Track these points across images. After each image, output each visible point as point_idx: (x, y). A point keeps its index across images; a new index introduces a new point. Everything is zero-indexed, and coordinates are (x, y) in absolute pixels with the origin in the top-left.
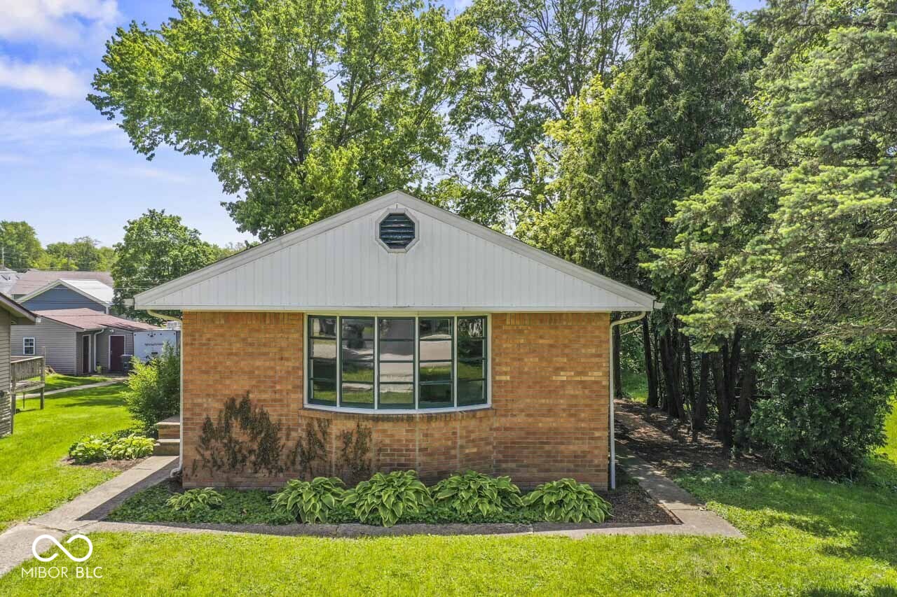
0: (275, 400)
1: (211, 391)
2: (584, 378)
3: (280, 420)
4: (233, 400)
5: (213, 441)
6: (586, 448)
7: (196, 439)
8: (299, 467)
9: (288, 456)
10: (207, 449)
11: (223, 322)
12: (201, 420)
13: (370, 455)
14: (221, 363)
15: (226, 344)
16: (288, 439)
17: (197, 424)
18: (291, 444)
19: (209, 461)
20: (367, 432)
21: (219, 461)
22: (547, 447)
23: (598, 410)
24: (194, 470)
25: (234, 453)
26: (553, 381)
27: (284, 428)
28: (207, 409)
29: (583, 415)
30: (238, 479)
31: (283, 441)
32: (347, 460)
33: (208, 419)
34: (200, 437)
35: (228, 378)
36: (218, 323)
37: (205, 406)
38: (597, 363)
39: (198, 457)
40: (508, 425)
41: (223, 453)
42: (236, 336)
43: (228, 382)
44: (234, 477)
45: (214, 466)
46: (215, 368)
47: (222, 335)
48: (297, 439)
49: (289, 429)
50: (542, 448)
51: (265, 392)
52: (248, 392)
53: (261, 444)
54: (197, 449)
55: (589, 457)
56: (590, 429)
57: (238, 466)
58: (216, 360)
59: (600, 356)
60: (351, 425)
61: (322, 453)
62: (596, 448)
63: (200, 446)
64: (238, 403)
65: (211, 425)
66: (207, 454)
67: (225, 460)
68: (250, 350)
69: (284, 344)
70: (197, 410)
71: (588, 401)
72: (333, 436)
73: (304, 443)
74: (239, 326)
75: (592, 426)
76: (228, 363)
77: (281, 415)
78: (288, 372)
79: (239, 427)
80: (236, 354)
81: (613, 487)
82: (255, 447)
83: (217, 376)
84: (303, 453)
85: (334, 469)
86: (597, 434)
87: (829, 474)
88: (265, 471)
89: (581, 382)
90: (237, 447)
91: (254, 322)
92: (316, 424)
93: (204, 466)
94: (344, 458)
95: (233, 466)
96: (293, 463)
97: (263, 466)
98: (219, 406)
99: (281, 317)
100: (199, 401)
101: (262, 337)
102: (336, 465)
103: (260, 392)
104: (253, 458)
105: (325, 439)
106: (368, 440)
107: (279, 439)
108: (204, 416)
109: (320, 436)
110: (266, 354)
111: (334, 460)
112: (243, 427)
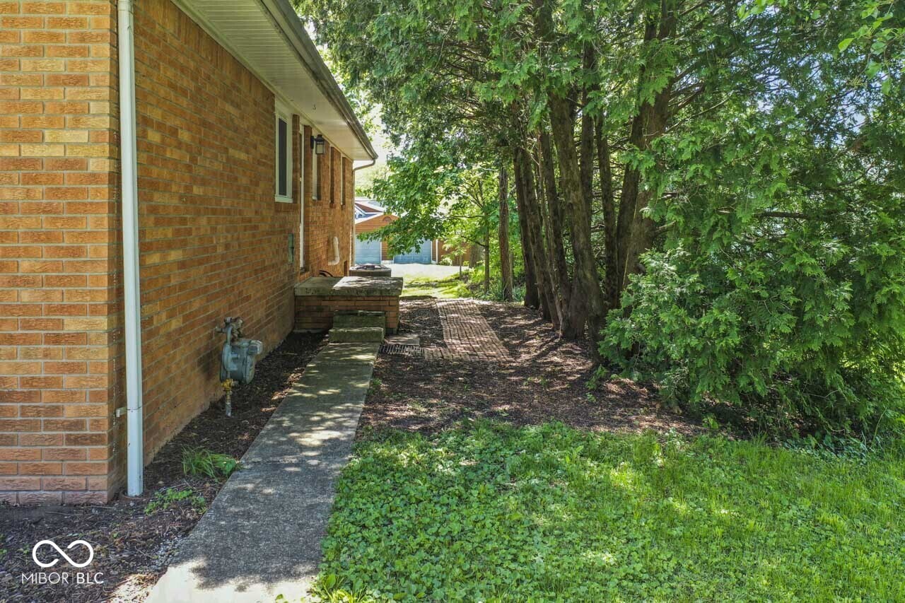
2: (28, 151)
6: (38, 368)
23: (75, 252)
29: (25, 264)
38: (72, 103)
55: (46, 399)
56: (51, 310)
59: (80, 81)
62: (72, 368)
71: (42, 222)
75: (56, 300)
81: (135, 487)
86: (72, 325)
87: (810, 429)
89: (18, 163)
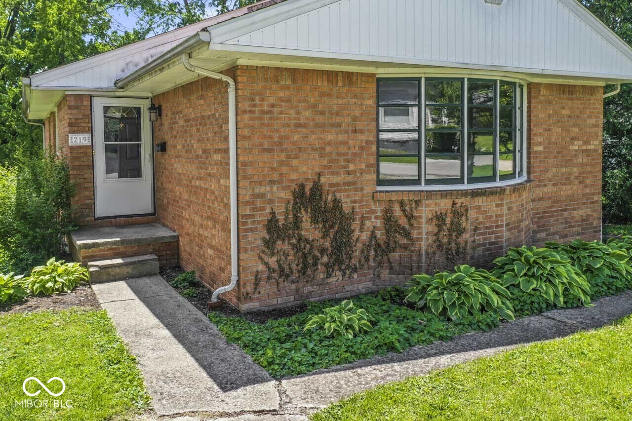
0: (348, 184)
1: (275, 176)
3: (353, 208)
4: (302, 186)
5: (279, 242)
7: (259, 242)
8: (372, 264)
9: (362, 251)
10: (273, 254)
11: (288, 82)
12: (263, 217)
13: (466, 236)
14: (287, 138)
15: (293, 111)
16: (361, 230)
17: (259, 222)
18: (365, 236)
19: (274, 271)
20: (463, 209)
21: (286, 267)
22: (566, 214)
24: (257, 284)
25: (305, 256)
26: (569, 150)
27: (358, 217)
28: (271, 201)
30: (308, 288)
31: (357, 233)
32: (440, 246)
33: (273, 213)
34: (264, 239)
35: (297, 157)
36: (282, 83)
37: (269, 196)
39: (261, 267)
40: (541, 196)
41: (291, 257)
42: (305, 101)
43: (295, 162)
44: (304, 286)
45: (280, 277)
46: (281, 144)
47: (289, 100)
48: (371, 229)
49: (363, 219)
50: (562, 215)
51: (337, 173)
52: (319, 175)
53: (335, 239)
54: (260, 257)
57: (309, 272)
58: (283, 133)
60: (445, 204)
61: (405, 241)
63: (263, 252)
64: (307, 190)
65: (277, 221)
66: (272, 261)
67: (294, 266)
68: (320, 119)
69: (357, 113)
70: (259, 203)
72: (424, 220)
73: (379, 234)
74: (308, 88)
76: (296, 137)
77: (355, 202)
78: (362, 148)
79: (309, 220)
80: (304, 126)
82: (327, 244)
83: (283, 156)
84: (379, 245)
85: (423, 259)
88: (339, 273)
90: (308, 246)
91: (326, 83)
92: (397, 208)
93: (269, 278)
94: (437, 243)
95: (303, 272)
96: (367, 259)
97: (336, 268)
98: (287, 195)
99: (354, 78)
100: (262, 190)
101: (335, 103)
102: (427, 253)
103: (333, 173)
104: (325, 259)
105: (411, 225)
106: (464, 219)
107: (353, 231)
108: (268, 211)
109: (403, 221)
110: (338, 125)
111: (424, 248)
112: (314, 221)
